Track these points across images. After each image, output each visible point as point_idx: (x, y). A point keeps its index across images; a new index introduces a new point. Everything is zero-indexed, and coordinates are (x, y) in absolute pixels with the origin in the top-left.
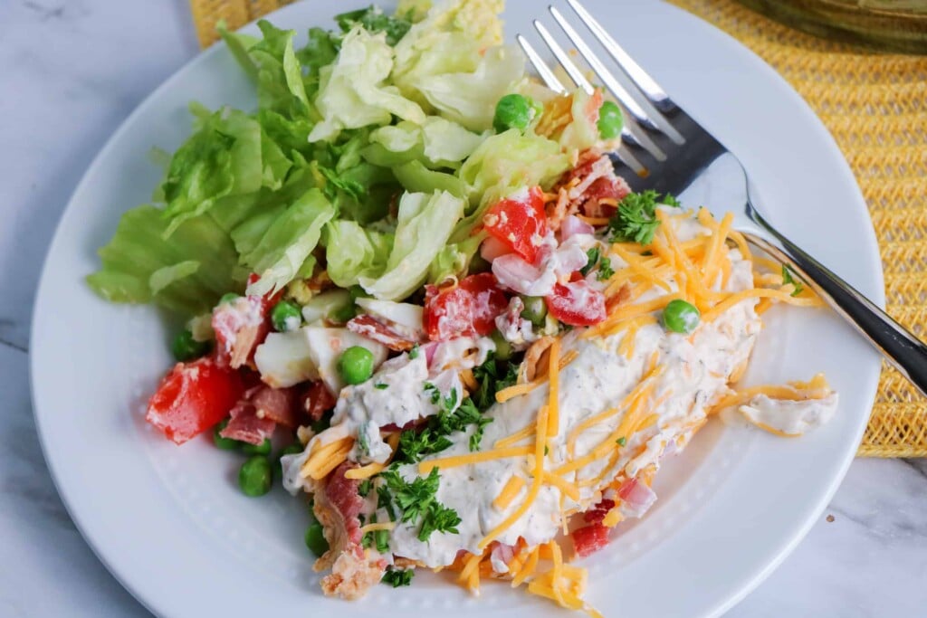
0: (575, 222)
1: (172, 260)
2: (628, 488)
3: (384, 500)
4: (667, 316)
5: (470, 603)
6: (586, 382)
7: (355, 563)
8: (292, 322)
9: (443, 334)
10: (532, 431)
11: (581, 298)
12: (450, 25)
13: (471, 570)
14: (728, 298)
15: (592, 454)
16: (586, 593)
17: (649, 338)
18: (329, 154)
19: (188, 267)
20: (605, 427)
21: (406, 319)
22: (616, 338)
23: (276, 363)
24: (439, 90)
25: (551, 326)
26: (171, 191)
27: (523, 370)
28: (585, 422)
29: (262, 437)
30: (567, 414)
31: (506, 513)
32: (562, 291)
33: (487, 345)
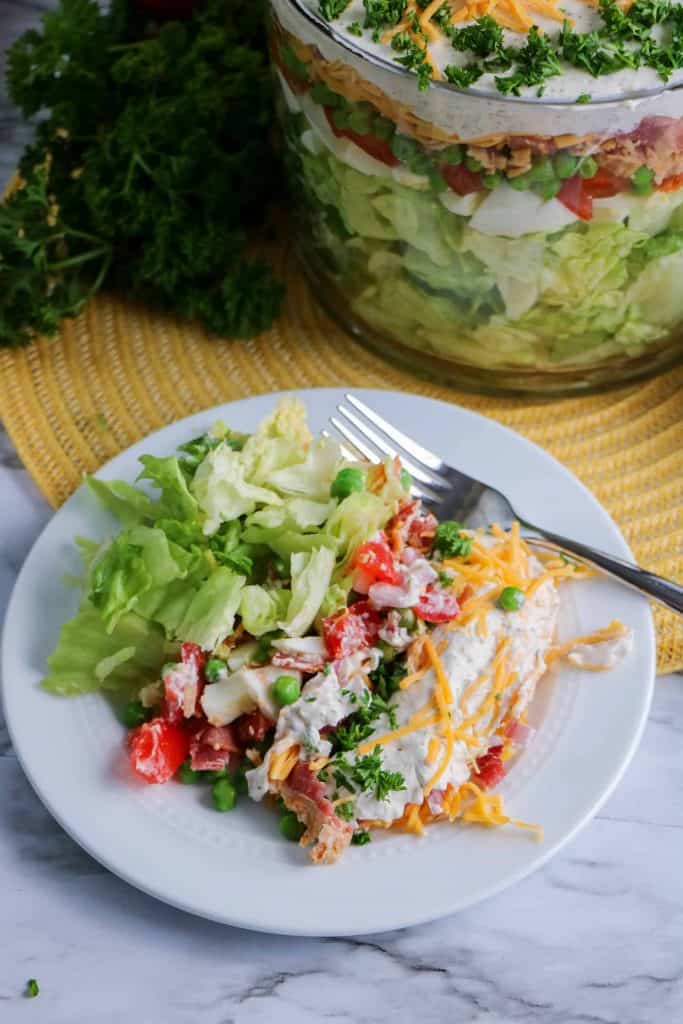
0: (411, 552)
1: (111, 650)
2: (511, 730)
3: (341, 781)
4: (503, 602)
5: (422, 842)
6: (461, 660)
7: (334, 832)
8: (223, 672)
9: (344, 651)
10: (434, 703)
11: (439, 602)
12: (274, 433)
13: (415, 818)
14: (535, 581)
15: (481, 711)
16: (505, 810)
17: (494, 620)
18: (217, 542)
19: (127, 653)
20: (484, 688)
21: (312, 648)
22: (472, 624)
23: (219, 707)
24: (282, 479)
25: (422, 627)
26: (99, 600)
27: (410, 664)
28: (468, 689)
29: (221, 764)
30: (455, 686)
31: (435, 767)
32: (425, 600)
33: (377, 654)
